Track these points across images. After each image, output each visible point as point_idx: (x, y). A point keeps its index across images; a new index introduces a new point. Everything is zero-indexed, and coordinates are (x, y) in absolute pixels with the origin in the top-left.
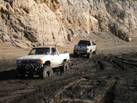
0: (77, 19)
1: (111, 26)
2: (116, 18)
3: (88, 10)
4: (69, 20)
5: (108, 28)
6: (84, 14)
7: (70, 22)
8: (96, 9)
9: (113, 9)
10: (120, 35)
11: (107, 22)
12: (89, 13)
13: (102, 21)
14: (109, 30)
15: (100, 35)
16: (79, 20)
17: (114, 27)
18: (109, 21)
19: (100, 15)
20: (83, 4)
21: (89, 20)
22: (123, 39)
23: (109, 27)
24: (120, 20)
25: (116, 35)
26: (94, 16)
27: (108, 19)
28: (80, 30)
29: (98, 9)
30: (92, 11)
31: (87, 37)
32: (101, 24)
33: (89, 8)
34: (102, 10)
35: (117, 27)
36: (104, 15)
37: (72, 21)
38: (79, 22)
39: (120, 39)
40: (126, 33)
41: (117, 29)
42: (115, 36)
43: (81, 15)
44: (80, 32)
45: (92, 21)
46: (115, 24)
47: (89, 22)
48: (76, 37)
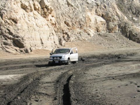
0: (77, 20)
1: (122, 25)
2: (130, 16)
3: (94, 9)
4: (67, 23)
5: (117, 28)
6: (89, 14)
7: (68, 25)
8: (103, 7)
9: (127, 5)
10: (131, 36)
11: (117, 22)
12: (95, 12)
13: (110, 21)
14: (118, 30)
15: (106, 36)
16: (80, 21)
17: (125, 27)
18: (120, 20)
19: (108, 14)
20: (87, 3)
21: (95, 20)
22: (134, 41)
23: (119, 27)
24: (134, 18)
25: (126, 36)
26: (101, 15)
27: (118, 18)
28: (80, 33)
29: (105, 7)
30: (99, 9)
31: (88, 39)
32: (109, 24)
33: (95, 7)
34: (111, 9)
35: (128, 27)
36: (114, 14)
37: (70, 24)
38: (80, 25)
39: (131, 41)
40: (137, 33)
41: (127, 29)
42: (124, 38)
43: (84, 16)
44: (80, 35)
45: (97, 21)
46: (126, 23)
47: (94, 23)
48: (73, 41)
